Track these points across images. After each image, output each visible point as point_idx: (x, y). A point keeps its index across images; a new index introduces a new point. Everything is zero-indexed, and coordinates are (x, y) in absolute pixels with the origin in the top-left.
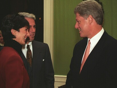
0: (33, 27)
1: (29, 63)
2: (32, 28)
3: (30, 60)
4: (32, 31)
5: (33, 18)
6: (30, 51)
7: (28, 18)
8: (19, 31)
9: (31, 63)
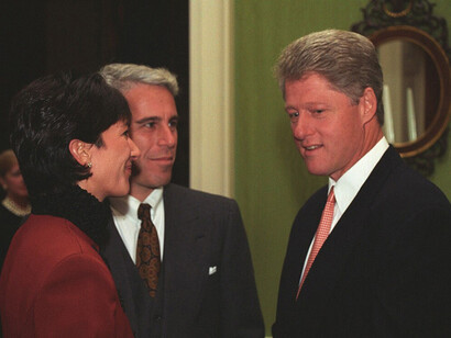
0: (166, 126)
1: (146, 280)
2: (161, 127)
3: (152, 267)
4: (163, 142)
5: (167, 86)
6: (151, 232)
7: (147, 86)
8: (100, 144)
9: (152, 279)
